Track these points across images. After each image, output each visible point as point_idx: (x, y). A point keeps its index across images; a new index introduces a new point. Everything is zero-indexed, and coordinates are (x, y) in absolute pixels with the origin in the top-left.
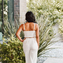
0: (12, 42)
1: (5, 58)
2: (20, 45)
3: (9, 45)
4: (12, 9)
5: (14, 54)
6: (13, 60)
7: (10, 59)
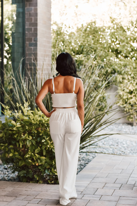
0: (26, 118)
1: (9, 152)
2: (43, 125)
3: (18, 125)
4: (21, 50)
5: (28, 144)
6: (27, 156)
7: (20, 154)
